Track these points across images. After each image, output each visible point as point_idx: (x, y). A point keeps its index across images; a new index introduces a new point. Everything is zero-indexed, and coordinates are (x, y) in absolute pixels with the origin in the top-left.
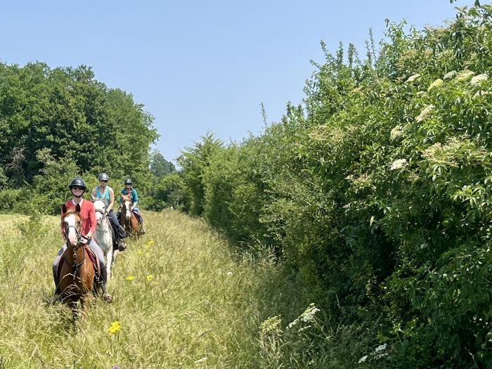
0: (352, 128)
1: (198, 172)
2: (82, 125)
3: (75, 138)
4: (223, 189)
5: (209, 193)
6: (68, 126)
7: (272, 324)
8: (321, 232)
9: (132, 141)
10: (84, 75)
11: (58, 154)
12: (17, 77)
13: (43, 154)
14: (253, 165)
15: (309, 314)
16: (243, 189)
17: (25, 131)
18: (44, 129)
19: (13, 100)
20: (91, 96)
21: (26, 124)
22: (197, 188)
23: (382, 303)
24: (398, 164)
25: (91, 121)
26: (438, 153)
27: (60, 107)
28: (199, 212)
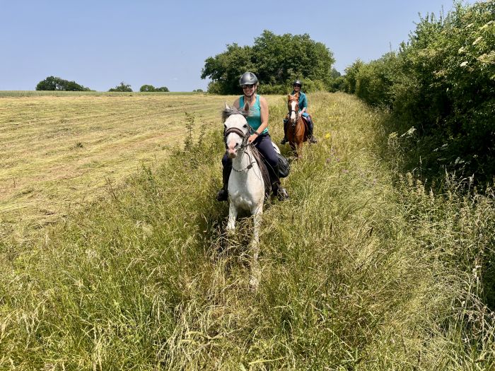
0: (440, 49)
1: (353, 75)
2: (305, 58)
3: (303, 64)
4: (365, 81)
5: (358, 84)
6: (300, 59)
7: (393, 135)
8: (415, 98)
9: (325, 64)
10: (306, 37)
11: (295, 70)
12: (280, 40)
13: (290, 71)
14: (381, 71)
15: (411, 131)
16: (375, 81)
17: (283, 62)
18: (290, 61)
19: (278, 50)
20: (309, 46)
21: (283, 59)
22: (352, 82)
23: (443, 127)
24: (464, 64)
25: (308, 56)
26: (485, 58)
27: (296, 51)
28: (352, 92)
